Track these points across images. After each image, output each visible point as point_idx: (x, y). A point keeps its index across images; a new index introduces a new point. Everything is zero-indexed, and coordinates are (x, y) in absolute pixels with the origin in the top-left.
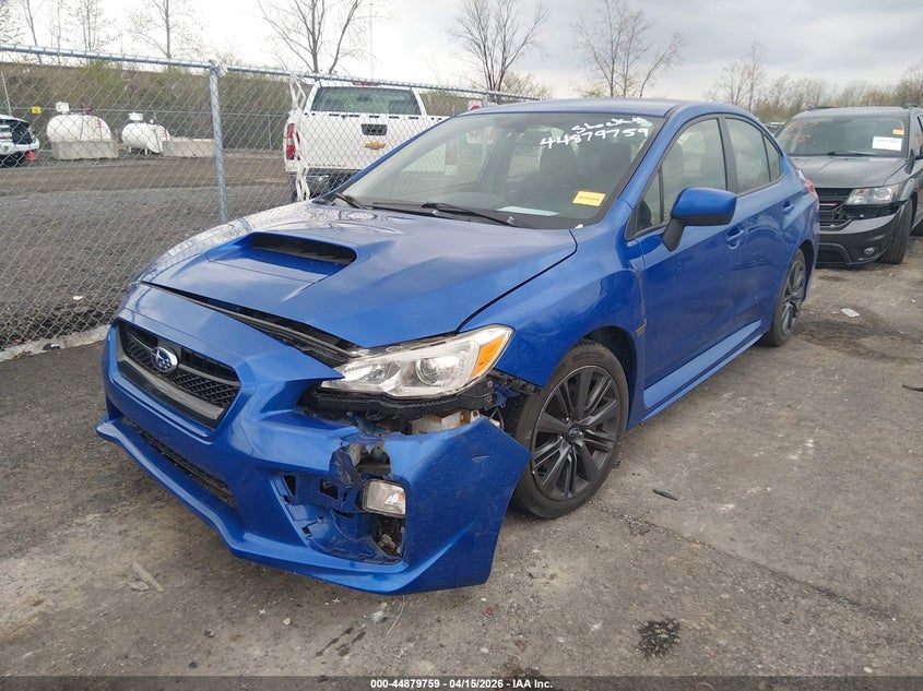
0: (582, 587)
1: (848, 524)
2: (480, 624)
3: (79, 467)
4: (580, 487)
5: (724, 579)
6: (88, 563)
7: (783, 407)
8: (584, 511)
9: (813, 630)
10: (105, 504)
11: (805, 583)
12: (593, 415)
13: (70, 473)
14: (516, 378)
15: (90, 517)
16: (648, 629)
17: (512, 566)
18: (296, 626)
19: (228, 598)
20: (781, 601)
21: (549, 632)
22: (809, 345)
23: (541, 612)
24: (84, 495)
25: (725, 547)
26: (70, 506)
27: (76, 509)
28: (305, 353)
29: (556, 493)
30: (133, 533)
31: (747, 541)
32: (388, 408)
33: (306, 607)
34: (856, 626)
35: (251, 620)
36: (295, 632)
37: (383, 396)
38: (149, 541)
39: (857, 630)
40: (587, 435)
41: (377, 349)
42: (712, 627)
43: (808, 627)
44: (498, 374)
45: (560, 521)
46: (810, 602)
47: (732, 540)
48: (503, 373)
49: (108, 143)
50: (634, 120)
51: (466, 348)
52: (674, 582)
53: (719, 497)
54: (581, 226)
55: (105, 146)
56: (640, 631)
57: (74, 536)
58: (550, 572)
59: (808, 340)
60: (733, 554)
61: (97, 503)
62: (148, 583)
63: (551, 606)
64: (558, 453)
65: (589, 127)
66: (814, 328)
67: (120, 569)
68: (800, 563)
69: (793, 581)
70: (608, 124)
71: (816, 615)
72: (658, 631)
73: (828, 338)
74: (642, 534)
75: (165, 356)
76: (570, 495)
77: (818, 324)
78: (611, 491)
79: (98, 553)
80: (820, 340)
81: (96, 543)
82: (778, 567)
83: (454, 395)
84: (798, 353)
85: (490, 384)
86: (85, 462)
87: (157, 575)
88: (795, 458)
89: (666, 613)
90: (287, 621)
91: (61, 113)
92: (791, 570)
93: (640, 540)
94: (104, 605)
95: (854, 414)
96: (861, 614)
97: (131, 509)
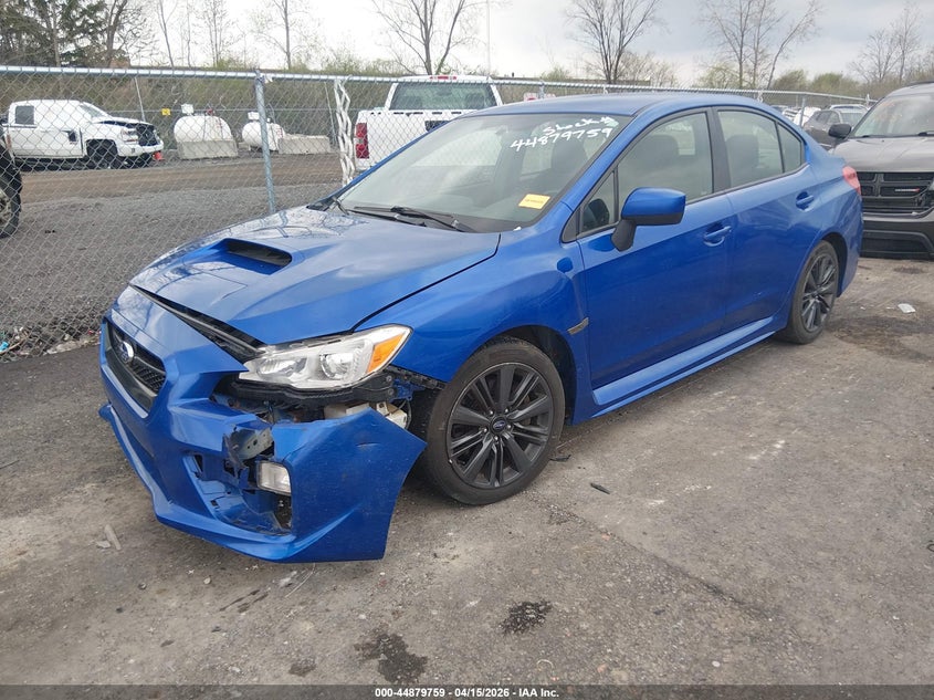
0: (478, 567)
1: (774, 525)
2: (370, 594)
3: (97, 444)
4: (510, 477)
5: (617, 569)
6: (73, 523)
7: (772, 406)
8: (514, 500)
9: (680, 623)
10: (103, 475)
11: (697, 579)
12: (520, 409)
13: (86, 449)
14: (415, 373)
15: (88, 486)
16: (520, 608)
17: (422, 546)
18: (214, 586)
19: (169, 559)
20: (663, 593)
21: (428, 605)
22: (841, 342)
23: (429, 587)
24: (90, 467)
25: (633, 540)
26: (76, 476)
27: (80, 479)
28: (223, 348)
29: (481, 482)
30: (116, 501)
31: (659, 536)
32: (291, 399)
33: (229, 571)
34: (726, 621)
35: (179, 578)
36: (211, 589)
37: (288, 388)
38: (127, 508)
39: (726, 626)
40: (516, 428)
41: (284, 346)
42: (582, 611)
43: (676, 619)
44: (395, 370)
45: (486, 508)
46: (691, 596)
47: (644, 533)
48: (400, 368)
49: (228, 142)
50: (603, 119)
51: (361, 345)
52: (567, 569)
53: (653, 493)
54: (519, 228)
55: (225, 146)
56: (511, 610)
57: (70, 501)
58: (455, 552)
59: (841, 338)
60: (638, 547)
61: (98, 474)
62: (111, 543)
63: (441, 583)
64: (481, 444)
65: (559, 128)
66: (856, 325)
67: (94, 529)
68: (701, 559)
69: (686, 575)
70: (578, 125)
71: (692, 609)
72: (528, 611)
73: (866, 336)
74: (558, 523)
75: (125, 349)
76: (497, 485)
77: (862, 321)
78: (550, 483)
79: (83, 516)
80: (855, 337)
81: (85, 507)
82: (677, 562)
83: (350, 388)
84: (822, 352)
85: (389, 378)
86: (102, 439)
87: (121, 536)
88: (755, 458)
89: (543, 596)
90: (207, 581)
91: (186, 115)
92: (690, 567)
93: (554, 529)
94: (71, 558)
95: (847, 416)
96: (738, 612)
97: (123, 481)
